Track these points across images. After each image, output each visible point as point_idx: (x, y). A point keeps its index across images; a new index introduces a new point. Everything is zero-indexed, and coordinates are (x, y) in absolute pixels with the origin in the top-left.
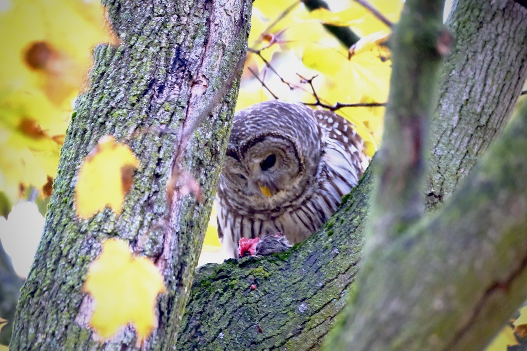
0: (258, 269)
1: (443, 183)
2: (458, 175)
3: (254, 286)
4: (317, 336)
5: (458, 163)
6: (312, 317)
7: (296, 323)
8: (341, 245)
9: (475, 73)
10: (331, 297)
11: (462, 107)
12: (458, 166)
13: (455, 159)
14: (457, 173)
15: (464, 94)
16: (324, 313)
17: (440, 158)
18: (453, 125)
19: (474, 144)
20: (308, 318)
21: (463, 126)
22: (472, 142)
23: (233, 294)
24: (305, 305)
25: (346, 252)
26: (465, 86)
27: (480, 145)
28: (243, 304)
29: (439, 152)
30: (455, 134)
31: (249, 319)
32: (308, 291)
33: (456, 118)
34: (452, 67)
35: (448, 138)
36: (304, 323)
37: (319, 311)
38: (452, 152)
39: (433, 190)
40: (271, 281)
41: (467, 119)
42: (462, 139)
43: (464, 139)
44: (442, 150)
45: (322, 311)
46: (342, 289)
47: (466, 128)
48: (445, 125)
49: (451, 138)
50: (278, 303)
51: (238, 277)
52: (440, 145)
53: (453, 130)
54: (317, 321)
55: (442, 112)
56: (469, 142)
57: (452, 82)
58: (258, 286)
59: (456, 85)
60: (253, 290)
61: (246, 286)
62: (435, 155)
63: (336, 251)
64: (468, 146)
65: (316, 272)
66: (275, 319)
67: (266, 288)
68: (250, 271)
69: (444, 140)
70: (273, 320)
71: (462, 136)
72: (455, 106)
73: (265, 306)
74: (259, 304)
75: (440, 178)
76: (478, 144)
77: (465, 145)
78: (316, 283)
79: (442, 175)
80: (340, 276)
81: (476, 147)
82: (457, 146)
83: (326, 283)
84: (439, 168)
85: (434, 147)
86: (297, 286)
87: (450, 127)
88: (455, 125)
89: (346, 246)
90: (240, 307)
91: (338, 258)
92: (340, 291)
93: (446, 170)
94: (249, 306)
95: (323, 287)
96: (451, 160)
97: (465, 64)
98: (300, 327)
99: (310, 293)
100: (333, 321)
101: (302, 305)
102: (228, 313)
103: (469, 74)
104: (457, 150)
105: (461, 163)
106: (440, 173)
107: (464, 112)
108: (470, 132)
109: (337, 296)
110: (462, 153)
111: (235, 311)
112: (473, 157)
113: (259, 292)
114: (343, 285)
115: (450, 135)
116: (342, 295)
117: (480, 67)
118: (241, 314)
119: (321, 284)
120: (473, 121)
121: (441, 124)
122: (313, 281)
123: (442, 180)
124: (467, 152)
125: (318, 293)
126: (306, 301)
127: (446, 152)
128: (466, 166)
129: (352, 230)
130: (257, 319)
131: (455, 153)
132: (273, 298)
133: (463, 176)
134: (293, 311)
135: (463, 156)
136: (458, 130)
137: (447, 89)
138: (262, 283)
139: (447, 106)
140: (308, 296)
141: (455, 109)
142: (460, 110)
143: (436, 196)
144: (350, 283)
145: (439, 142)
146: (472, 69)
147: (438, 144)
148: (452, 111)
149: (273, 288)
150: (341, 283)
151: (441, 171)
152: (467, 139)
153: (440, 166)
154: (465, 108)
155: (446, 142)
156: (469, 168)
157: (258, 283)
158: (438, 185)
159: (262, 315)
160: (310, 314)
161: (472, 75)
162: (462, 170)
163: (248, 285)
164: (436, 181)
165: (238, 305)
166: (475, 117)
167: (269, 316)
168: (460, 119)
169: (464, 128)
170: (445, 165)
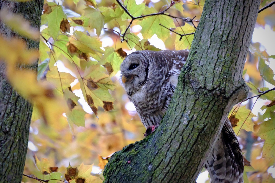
0: (132, 151)
1: (205, 80)
2: (214, 72)
3: (129, 162)
4: (160, 180)
5: (213, 66)
6: (155, 171)
7: (148, 177)
8: (164, 128)
9: (216, 14)
10: (162, 157)
11: (211, 34)
12: (214, 68)
13: (211, 64)
14: (213, 72)
15: (212, 27)
16: (161, 167)
17: (202, 67)
18: (208, 46)
19: (222, 52)
20: (153, 172)
21: (214, 44)
22: (220, 52)
23: (120, 169)
24: (151, 166)
25: (166, 131)
26: (212, 22)
27: (226, 52)
28: (124, 173)
29: (202, 63)
30: (209, 51)
31: (127, 181)
32: (151, 157)
33: (209, 42)
34: (206, 13)
35: (206, 54)
36: (152, 175)
37: (158, 167)
38: (209, 61)
39: (200, 86)
40: (139, 155)
41: (215, 40)
42: (214, 52)
43: (215, 52)
44: (203, 61)
45: (159, 167)
46: (166, 152)
47: (215, 45)
48: (204, 47)
49: (208, 53)
50: (140, 168)
51: (123, 158)
52: (202, 59)
53: (208, 49)
54: (158, 173)
55: (202, 40)
56: (218, 52)
57: (206, 22)
58: (131, 161)
59: (208, 23)
60: (129, 164)
61: (126, 163)
62: (200, 66)
63: (162, 132)
64: (218, 54)
65: (155, 146)
66: (140, 177)
67: (136, 161)
68: (128, 153)
69: (204, 55)
70: (138, 178)
71: (213, 50)
72: (208, 35)
73: (135, 171)
74: (131, 171)
75: (203, 78)
76: (224, 51)
77: (216, 55)
78: (155, 152)
79: (204, 76)
80: (164, 145)
81: (224, 53)
82: (211, 57)
83: (159, 151)
84: (202, 72)
85: (199, 61)
86: (147, 156)
87: (207, 48)
88: (209, 46)
89: (166, 128)
90: (123, 175)
91: (163, 135)
92: (166, 153)
93: (206, 72)
94: (127, 173)
95: (157, 153)
96: (209, 66)
97: (211, 10)
98: (150, 178)
99: (153, 159)
100: (166, 170)
101: (150, 166)
102: (118, 180)
103: (214, 15)
104: (212, 59)
105: (216, 65)
106: (203, 75)
107: (213, 37)
108: (218, 47)
109: (164, 157)
110: (215, 60)
111: (121, 178)
112: (222, 59)
113: (132, 164)
114: (166, 150)
115: (207, 52)
116: (167, 155)
117: (219, 9)
118: (123, 179)
119: (156, 152)
120: (218, 40)
121: (202, 47)
122: (153, 151)
123: (204, 79)
124: (218, 58)
125: (156, 158)
126: (151, 163)
127: (206, 62)
128: (219, 66)
129: (168, 118)
130: (131, 179)
131: (211, 61)
132: (138, 165)
133: (218, 72)
134: (146, 170)
135: (216, 61)
136: (211, 48)
137: (204, 27)
138: (133, 159)
139: (204, 36)
140: (152, 161)
141: (208, 37)
142: (211, 36)
143: (202, 88)
144: (170, 148)
145: (201, 58)
146: (215, 12)
147: (201, 59)
148: (207, 38)
149: (139, 160)
150: (165, 149)
151: (203, 74)
152: (217, 51)
153: (202, 71)
154: (213, 35)
155: (205, 57)
156: (222, 66)
157: (132, 159)
158: (203, 82)
159: (133, 177)
160: (154, 170)
161: (215, 15)
162: (217, 69)
163: (127, 161)
164: (201, 80)
165: (122, 174)
166: (219, 38)
167: (137, 176)
168: (211, 41)
169: (214, 46)
170: (206, 69)
